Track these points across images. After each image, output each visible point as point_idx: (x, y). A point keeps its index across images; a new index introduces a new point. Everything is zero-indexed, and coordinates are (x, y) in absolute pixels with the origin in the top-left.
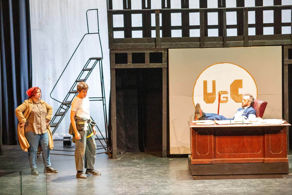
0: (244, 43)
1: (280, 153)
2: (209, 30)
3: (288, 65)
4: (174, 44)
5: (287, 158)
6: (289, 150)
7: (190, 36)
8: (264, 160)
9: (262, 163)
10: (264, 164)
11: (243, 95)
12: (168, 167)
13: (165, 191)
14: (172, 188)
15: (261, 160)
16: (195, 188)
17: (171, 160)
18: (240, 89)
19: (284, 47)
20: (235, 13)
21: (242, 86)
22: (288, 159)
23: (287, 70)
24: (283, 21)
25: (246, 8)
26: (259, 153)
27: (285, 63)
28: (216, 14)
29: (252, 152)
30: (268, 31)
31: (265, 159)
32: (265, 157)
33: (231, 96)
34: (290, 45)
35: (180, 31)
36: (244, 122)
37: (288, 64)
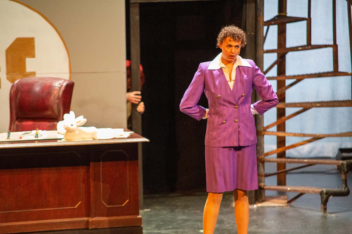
1: (123, 205)
3: (140, 7)
5: (140, 216)
6: (144, 198)
8: (87, 222)
9: (83, 231)
10: (88, 231)
11: (37, 73)
15: (80, 222)
18: (29, 61)
21: (34, 53)
22: (141, 219)
23: (138, 18)
26: (75, 206)
27: (133, 0)
29: (60, 205)
31: (91, 219)
32: (90, 217)
33: (9, 75)
36: (39, 135)
37: (140, 4)
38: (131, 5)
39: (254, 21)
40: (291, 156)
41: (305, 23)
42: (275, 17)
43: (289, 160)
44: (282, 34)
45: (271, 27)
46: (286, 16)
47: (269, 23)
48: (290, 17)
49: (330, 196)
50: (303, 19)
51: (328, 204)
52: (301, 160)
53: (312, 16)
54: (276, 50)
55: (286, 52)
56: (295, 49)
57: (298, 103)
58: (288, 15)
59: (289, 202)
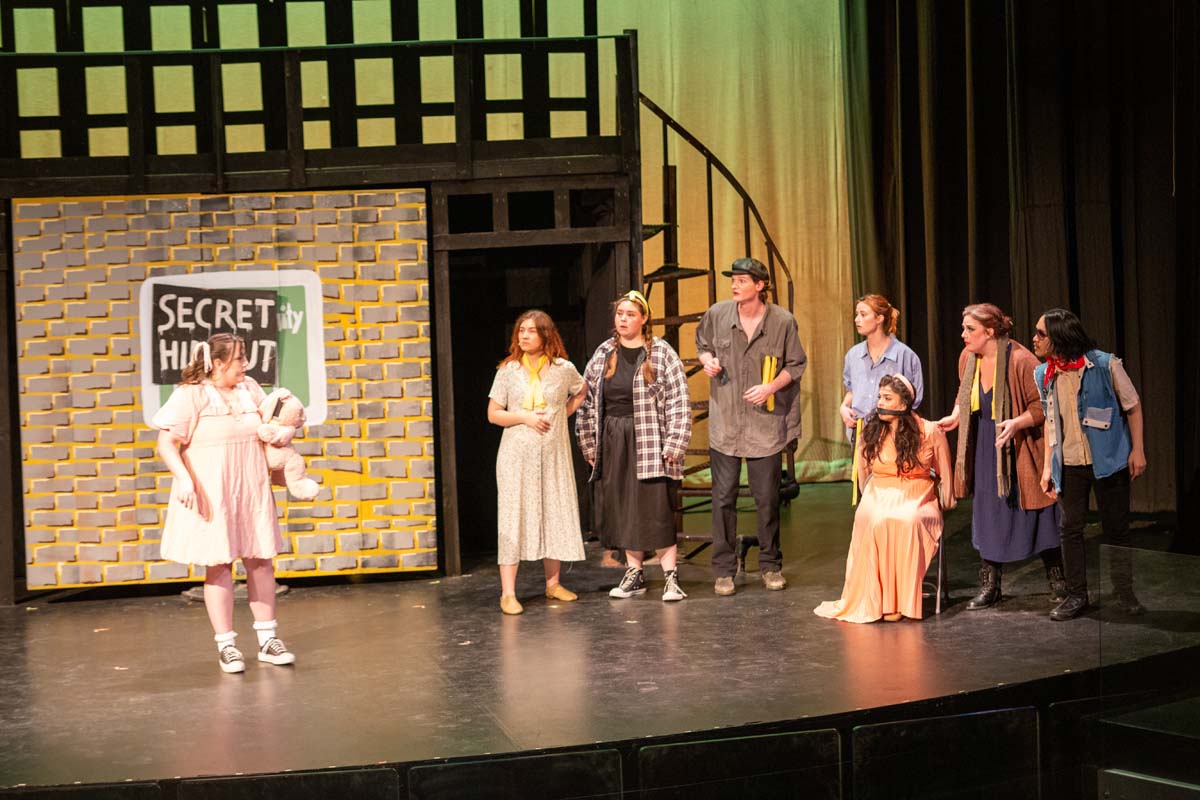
0: (290, 175)
2: (161, 131)
3: (450, 257)
4: (31, 184)
6: (462, 558)
7: (93, 153)
12: (21, 638)
13: (12, 725)
14: (36, 714)
16: (120, 710)
17: (31, 612)
19: (435, 190)
20: (254, 69)
23: (446, 273)
24: (427, 98)
25: (294, 51)
27: (439, 246)
28: (186, 73)
30: (376, 133)
34: (455, 181)
35: (55, 135)
37: (450, 252)
38: (436, 255)
39: (628, 276)
40: (689, 486)
41: (706, 277)
42: (659, 270)
43: (686, 492)
44: (671, 295)
45: (654, 284)
46: (676, 269)
47: (651, 279)
48: (682, 269)
49: (749, 546)
50: (702, 273)
51: (746, 558)
52: (706, 492)
53: (716, 268)
54: (662, 319)
55: (678, 323)
56: (693, 318)
57: (699, 403)
58: (679, 266)
59: (689, 557)
